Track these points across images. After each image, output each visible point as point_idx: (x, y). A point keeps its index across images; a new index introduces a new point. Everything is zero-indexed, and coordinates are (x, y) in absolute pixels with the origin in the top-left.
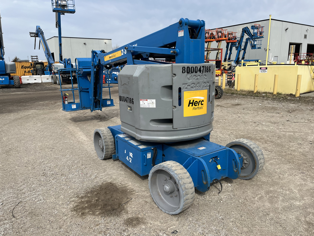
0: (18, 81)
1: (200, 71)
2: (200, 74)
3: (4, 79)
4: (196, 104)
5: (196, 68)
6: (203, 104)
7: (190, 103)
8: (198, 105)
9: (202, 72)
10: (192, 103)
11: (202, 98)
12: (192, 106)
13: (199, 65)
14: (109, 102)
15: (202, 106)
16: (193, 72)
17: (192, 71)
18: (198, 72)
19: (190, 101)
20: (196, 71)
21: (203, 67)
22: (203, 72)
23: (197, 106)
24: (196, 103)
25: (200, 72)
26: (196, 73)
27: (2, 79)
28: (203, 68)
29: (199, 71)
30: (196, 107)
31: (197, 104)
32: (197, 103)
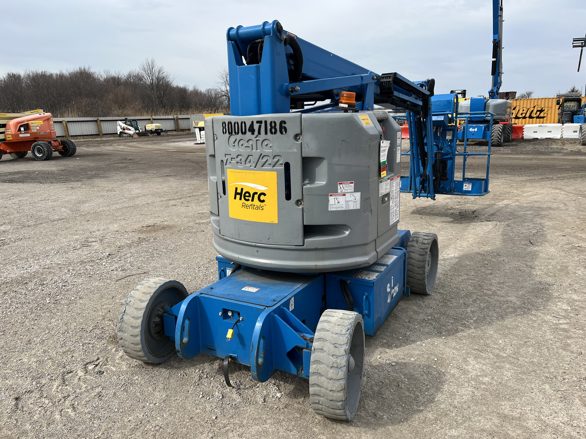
0: (499, 134)
1: (252, 130)
2: (253, 137)
3: (476, 130)
4: (247, 198)
5: (243, 124)
6: (263, 201)
7: (236, 193)
8: (253, 200)
9: (256, 133)
10: (240, 194)
11: (260, 188)
12: (240, 199)
13: (248, 119)
14: (468, 187)
15: (262, 204)
16: (238, 133)
17: (237, 131)
18: (249, 134)
19: (236, 189)
20: (244, 131)
21: (259, 122)
22: (259, 133)
23: (250, 203)
24: (247, 195)
25: (253, 134)
26: (244, 135)
27: (473, 130)
28: (259, 124)
29: (249, 131)
30: (247, 203)
31: (250, 199)
32: (249, 196)
